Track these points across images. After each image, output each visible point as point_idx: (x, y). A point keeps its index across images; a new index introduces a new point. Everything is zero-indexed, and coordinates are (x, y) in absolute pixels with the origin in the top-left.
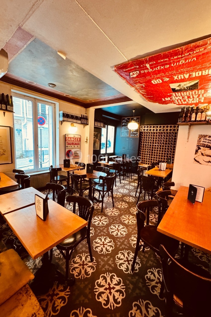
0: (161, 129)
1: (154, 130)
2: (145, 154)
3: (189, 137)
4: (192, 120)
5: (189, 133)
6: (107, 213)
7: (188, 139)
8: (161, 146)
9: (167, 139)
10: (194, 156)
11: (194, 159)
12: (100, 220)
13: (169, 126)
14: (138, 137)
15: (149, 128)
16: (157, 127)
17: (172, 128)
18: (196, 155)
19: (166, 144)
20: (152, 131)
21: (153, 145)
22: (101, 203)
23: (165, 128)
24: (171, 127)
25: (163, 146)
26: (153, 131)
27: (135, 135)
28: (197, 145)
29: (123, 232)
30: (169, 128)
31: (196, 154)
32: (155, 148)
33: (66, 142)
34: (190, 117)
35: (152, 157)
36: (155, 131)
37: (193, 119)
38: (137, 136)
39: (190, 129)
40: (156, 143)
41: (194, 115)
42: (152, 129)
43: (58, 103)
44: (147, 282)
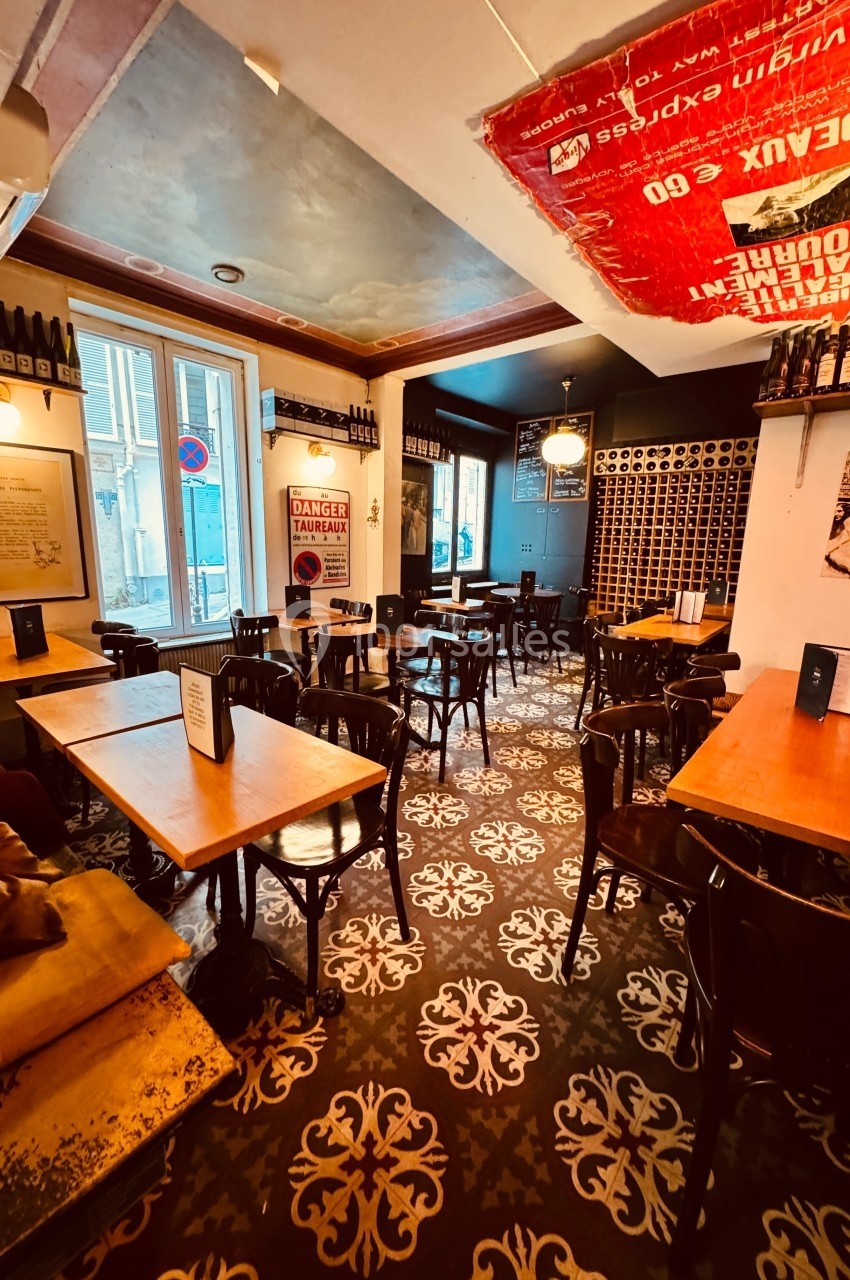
0: (682, 458)
1: (651, 465)
2: (615, 570)
3: (804, 465)
4: (820, 383)
5: (805, 447)
6: (460, 786)
7: (801, 472)
8: (680, 533)
9: (707, 500)
10: (824, 545)
11: (828, 558)
12: (436, 810)
13: (718, 443)
14: (586, 498)
15: (630, 461)
16: (667, 451)
17: (729, 454)
18: (836, 542)
19: (704, 522)
20: (644, 470)
21: (648, 532)
22: (439, 752)
23: (701, 456)
24: (725, 447)
25: (691, 533)
26: (646, 471)
27: (574, 493)
28: (840, 499)
29: (529, 847)
30: (717, 455)
31: (833, 535)
32: (658, 543)
33: (293, 518)
34: (813, 376)
35: (643, 582)
36: (658, 470)
37: (825, 380)
38: (583, 495)
39: (808, 428)
40: (660, 522)
41: (828, 361)
42: (644, 460)
43: (253, 356)
44: (623, 1011)
